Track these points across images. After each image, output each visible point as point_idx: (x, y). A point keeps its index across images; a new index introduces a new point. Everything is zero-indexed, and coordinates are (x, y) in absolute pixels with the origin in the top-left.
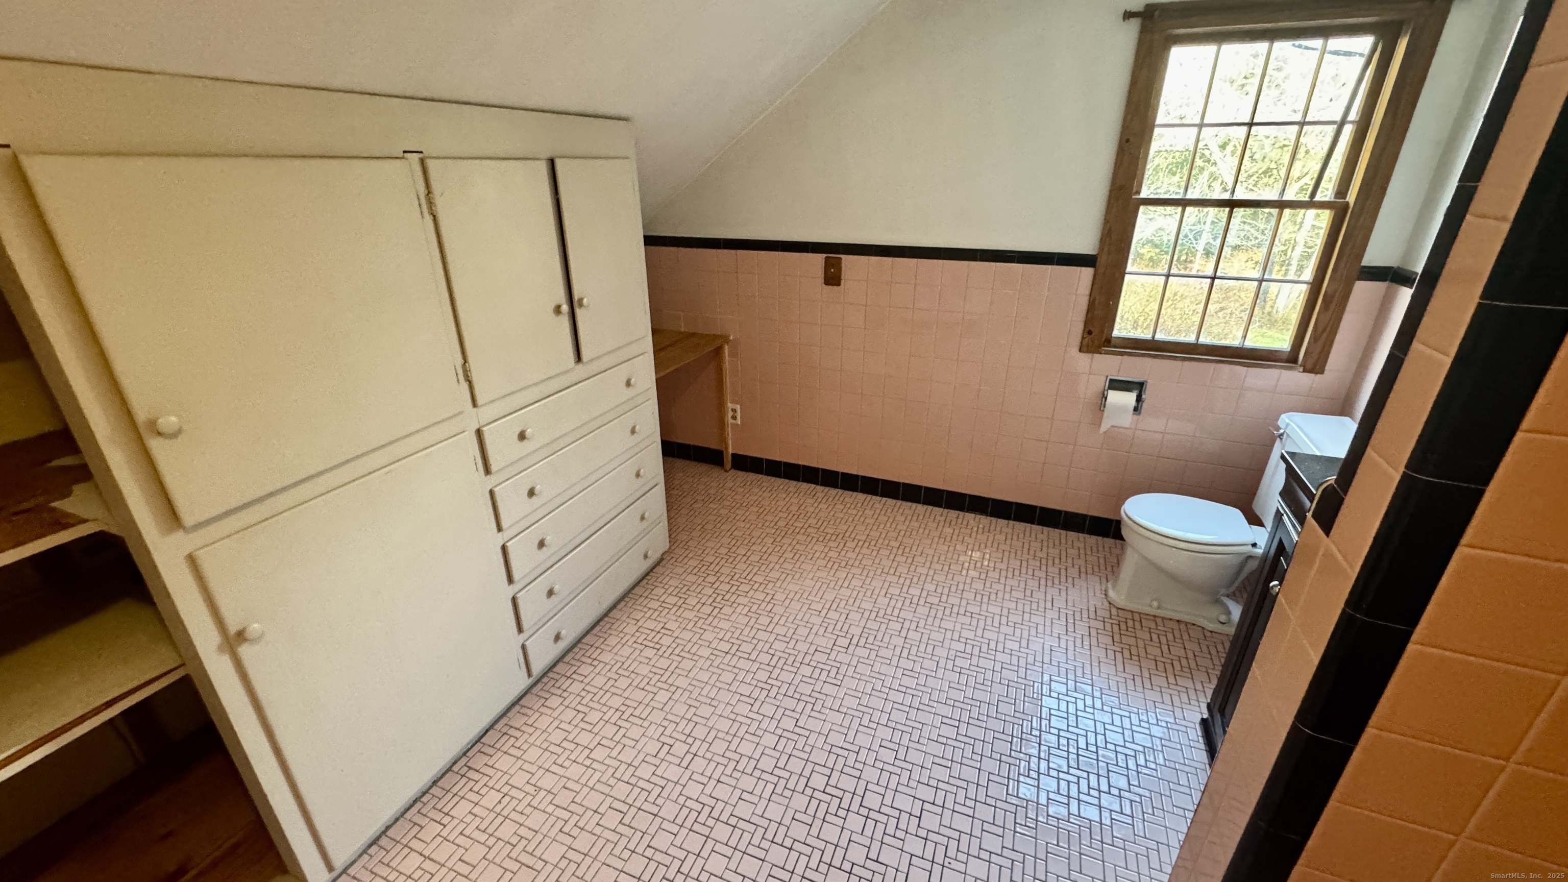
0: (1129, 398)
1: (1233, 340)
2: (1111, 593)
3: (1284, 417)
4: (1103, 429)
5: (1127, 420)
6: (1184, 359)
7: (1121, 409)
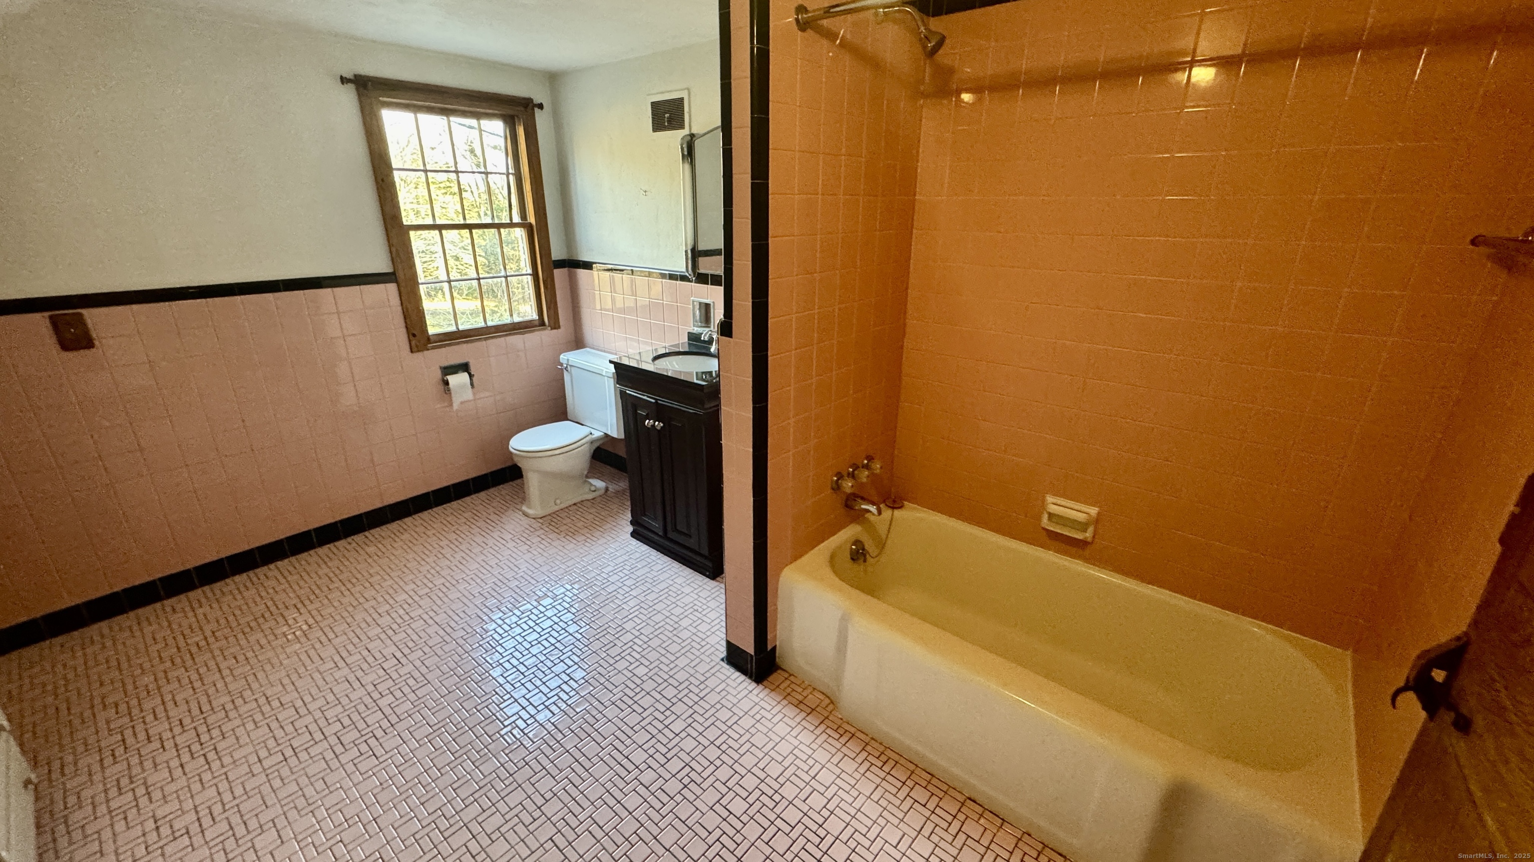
0: (463, 377)
1: (506, 319)
2: (530, 512)
3: (561, 356)
4: (456, 406)
5: (468, 394)
6: (486, 339)
7: (462, 387)
